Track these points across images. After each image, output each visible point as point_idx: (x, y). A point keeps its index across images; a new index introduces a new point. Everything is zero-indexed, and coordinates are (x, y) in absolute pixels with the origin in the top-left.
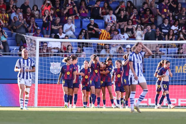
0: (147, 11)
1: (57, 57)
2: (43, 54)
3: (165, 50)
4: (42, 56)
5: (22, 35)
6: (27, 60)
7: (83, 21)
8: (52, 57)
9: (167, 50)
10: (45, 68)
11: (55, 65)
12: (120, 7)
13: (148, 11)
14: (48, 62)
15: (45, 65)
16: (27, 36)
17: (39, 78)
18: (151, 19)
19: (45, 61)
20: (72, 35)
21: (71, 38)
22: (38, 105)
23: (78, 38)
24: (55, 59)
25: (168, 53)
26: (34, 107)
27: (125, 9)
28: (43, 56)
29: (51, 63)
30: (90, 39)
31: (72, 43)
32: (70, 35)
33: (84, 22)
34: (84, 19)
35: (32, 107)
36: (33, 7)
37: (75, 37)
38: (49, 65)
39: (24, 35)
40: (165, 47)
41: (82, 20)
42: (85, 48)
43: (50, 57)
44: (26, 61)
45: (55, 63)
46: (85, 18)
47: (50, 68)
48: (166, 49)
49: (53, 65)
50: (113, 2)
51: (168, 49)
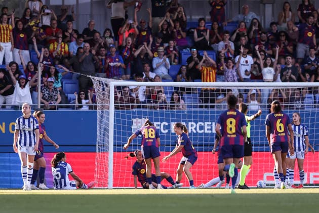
0: (281, 36)
1: (142, 110)
2: (121, 106)
3: (311, 98)
4: (119, 109)
5: (88, 76)
6: (29, 119)
7: (183, 54)
8: (134, 110)
9: (315, 97)
10: (124, 128)
11: (140, 123)
12: (237, 31)
13: (284, 36)
14: (129, 118)
15: (124, 122)
16: (95, 78)
17: (114, 143)
18: (288, 47)
19: (123, 117)
20: (165, 75)
21: (164, 79)
22: (114, 185)
23: (175, 79)
24: (139, 113)
25: (315, 102)
26: (107, 189)
27: (246, 34)
28: (121, 109)
29: (134, 120)
30: (193, 81)
31: (165, 87)
32: (163, 75)
33: (185, 54)
34: (184, 50)
35: (104, 189)
36: (105, 32)
37: (171, 79)
38: (131, 123)
39: (90, 76)
40: (310, 92)
41: (181, 52)
42: (186, 96)
43: (131, 110)
44: (26, 121)
45: (139, 120)
46: (185, 48)
47: (132, 127)
48: (312, 95)
49: (137, 123)
50: (228, 23)
51: (316, 95)
